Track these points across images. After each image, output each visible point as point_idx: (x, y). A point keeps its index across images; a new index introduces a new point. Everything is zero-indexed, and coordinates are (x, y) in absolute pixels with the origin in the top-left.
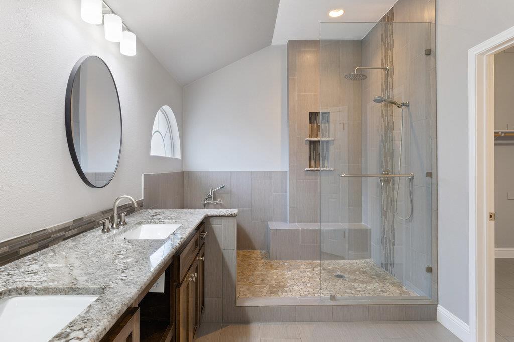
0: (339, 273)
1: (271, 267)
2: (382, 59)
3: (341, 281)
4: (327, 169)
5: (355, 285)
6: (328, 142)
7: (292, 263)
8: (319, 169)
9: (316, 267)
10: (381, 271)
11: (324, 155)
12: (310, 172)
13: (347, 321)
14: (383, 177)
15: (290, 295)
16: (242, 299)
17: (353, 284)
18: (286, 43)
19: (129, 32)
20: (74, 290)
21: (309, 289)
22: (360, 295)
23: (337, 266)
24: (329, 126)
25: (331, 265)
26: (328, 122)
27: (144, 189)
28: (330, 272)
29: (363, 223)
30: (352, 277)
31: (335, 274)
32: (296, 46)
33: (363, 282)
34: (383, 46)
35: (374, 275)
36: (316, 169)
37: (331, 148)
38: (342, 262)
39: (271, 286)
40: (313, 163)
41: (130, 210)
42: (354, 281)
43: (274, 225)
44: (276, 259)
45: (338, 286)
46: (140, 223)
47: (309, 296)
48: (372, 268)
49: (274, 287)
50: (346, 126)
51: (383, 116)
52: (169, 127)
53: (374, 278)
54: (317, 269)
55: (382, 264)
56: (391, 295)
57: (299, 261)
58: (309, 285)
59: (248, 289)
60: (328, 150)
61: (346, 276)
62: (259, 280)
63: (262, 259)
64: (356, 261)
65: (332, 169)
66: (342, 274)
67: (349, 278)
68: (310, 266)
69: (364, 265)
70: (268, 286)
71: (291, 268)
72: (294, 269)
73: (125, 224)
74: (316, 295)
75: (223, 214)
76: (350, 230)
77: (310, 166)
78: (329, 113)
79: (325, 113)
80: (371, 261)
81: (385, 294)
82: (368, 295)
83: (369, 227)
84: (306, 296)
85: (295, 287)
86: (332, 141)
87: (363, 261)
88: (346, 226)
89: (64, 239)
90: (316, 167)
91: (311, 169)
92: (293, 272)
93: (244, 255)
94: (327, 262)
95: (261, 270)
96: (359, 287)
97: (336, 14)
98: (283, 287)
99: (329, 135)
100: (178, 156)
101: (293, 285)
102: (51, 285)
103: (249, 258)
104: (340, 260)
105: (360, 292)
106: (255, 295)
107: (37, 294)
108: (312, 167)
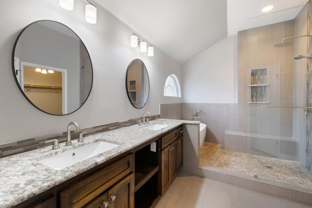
0: (269, 165)
1: (225, 153)
2: (308, 29)
3: (268, 169)
4: (264, 103)
5: (279, 174)
6: (265, 87)
7: (238, 154)
8: (258, 102)
9: (253, 158)
10: (305, 171)
11: (263, 94)
12: (252, 104)
13: (265, 193)
14: (306, 108)
15: (230, 170)
16: (202, 165)
17: (277, 173)
18: (237, 33)
19: (151, 47)
20: (115, 143)
21: (244, 170)
22: (279, 181)
23: (269, 161)
24: (266, 77)
25: (265, 159)
26: (266, 74)
27: (160, 110)
28: (262, 163)
29: (293, 137)
30: (279, 169)
31: (266, 165)
32: (243, 34)
33: (285, 174)
34: (309, 21)
35: (297, 172)
36: (256, 102)
37: (267, 90)
38: (273, 159)
39: (221, 163)
40: (254, 99)
41: (153, 118)
42: (279, 172)
43: (228, 132)
44: (229, 150)
45: (265, 172)
46: (155, 124)
47: (242, 173)
48: (298, 167)
49: (222, 164)
50: (279, 76)
51: (308, 67)
52: (176, 83)
53: (296, 173)
54: (253, 160)
55: (306, 166)
56: (307, 187)
57: (242, 153)
58: (244, 167)
59: (208, 162)
60: (265, 91)
61: (274, 168)
62: (215, 159)
63: (220, 148)
64: (285, 160)
65: (268, 103)
66: (271, 166)
67: (276, 169)
68: (249, 157)
69: (292, 164)
70: (219, 162)
71: (236, 156)
72: (238, 157)
73: (148, 123)
74: (247, 173)
75: (191, 123)
76: (281, 141)
77: (252, 101)
78: (266, 69)
79: (264, 69)
80: (298, 163)
81: (301, 185)
82: (286, 182)
83: (298, 140)
84: (240, 172)
85: (235, 166)
86: (268, 85)
87: (291, 162)
88: (278, 138)
89: (125, 126)
90: (256, 101)
91: (253, 102)
92: (236, 158)
93: (211, 145)
94: (262, 157)
95: (218, 153)
96: (280, 176)
97: (268, 9)
98: (228, 165)
99: (266, 82)
100: (180, 96)
101: (234, 165)
102: (111, 140)
103: (213, 147)
104: (272, 157)
105: (280, 179)
106: (210, 165)
107: (107, 142)
108: (254, 101)
